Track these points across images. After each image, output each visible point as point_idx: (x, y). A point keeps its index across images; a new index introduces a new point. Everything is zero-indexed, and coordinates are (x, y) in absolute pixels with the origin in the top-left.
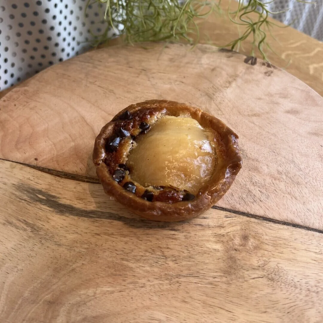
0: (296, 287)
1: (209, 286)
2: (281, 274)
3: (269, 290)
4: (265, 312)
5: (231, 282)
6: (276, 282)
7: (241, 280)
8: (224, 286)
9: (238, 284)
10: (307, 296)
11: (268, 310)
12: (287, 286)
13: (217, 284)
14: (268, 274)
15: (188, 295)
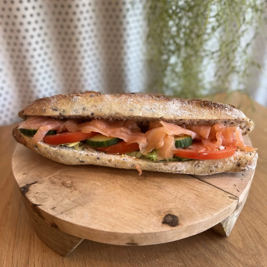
0: (170, 194)
1: (127, 181)
2: (166, 187)
3: (156, 191)
4: (148, 197)
5: (139, 183)
6: (161, 189)
7: (144, 184)
8: (135, 183)
9: (142, 184)
10: (173, 198)
11: (150, 197)
12: (166, 192)
13: (132, 181)
14: (159, 186)
15: (116, 181)
